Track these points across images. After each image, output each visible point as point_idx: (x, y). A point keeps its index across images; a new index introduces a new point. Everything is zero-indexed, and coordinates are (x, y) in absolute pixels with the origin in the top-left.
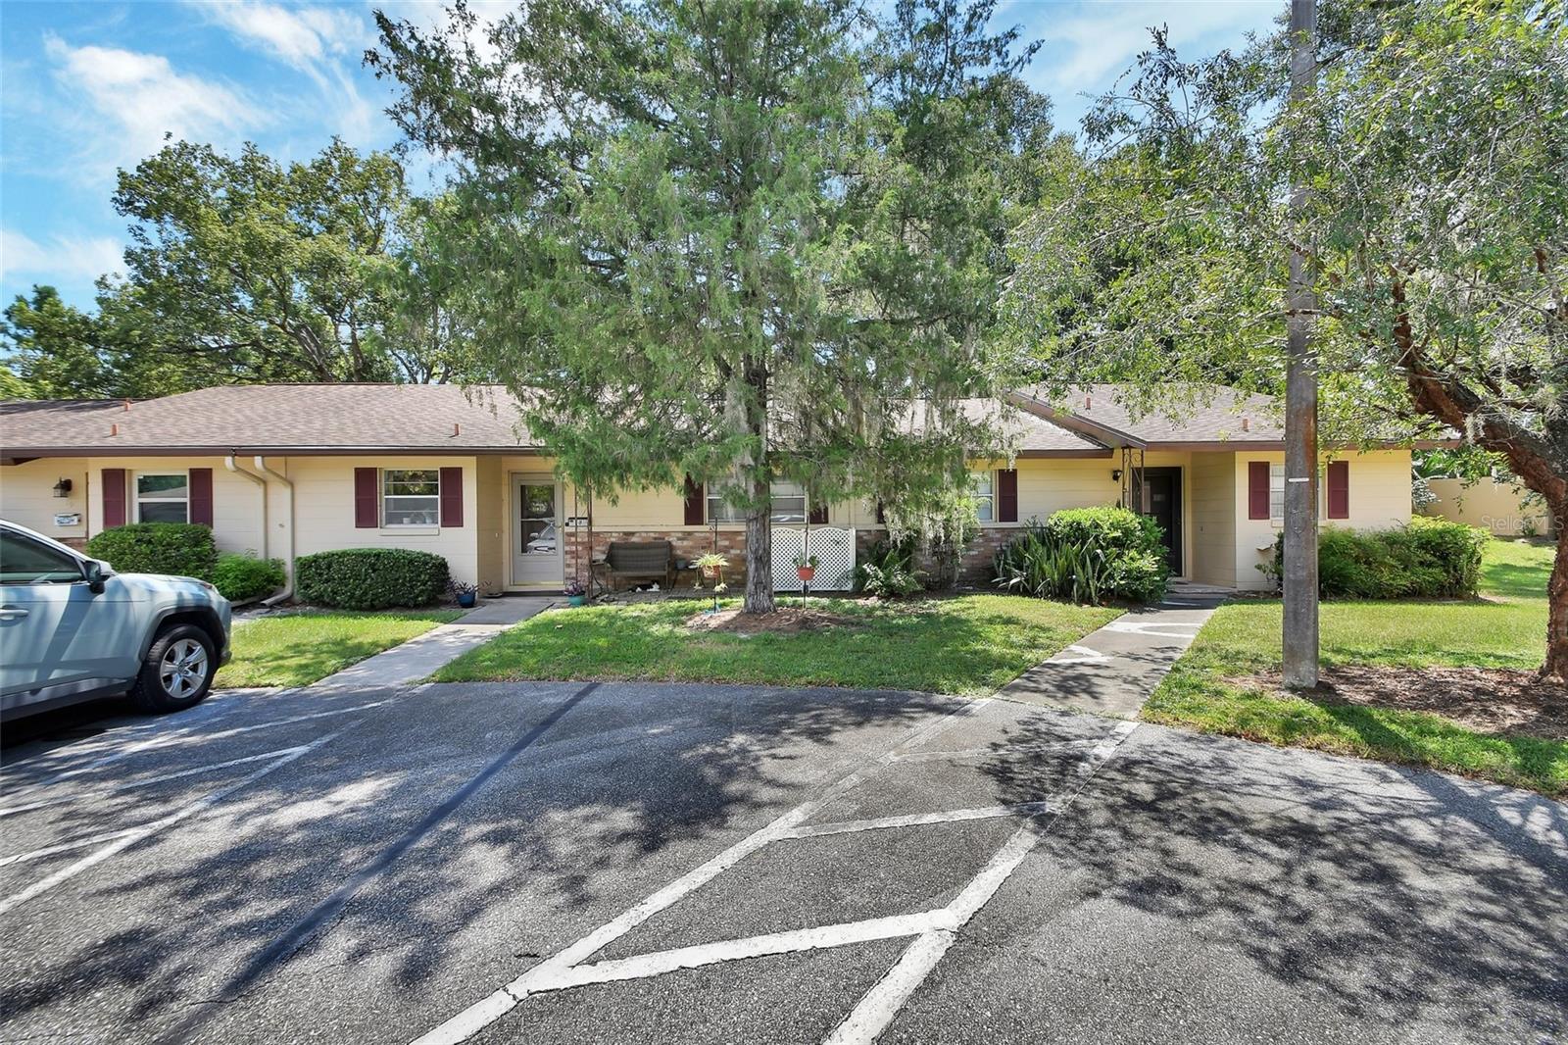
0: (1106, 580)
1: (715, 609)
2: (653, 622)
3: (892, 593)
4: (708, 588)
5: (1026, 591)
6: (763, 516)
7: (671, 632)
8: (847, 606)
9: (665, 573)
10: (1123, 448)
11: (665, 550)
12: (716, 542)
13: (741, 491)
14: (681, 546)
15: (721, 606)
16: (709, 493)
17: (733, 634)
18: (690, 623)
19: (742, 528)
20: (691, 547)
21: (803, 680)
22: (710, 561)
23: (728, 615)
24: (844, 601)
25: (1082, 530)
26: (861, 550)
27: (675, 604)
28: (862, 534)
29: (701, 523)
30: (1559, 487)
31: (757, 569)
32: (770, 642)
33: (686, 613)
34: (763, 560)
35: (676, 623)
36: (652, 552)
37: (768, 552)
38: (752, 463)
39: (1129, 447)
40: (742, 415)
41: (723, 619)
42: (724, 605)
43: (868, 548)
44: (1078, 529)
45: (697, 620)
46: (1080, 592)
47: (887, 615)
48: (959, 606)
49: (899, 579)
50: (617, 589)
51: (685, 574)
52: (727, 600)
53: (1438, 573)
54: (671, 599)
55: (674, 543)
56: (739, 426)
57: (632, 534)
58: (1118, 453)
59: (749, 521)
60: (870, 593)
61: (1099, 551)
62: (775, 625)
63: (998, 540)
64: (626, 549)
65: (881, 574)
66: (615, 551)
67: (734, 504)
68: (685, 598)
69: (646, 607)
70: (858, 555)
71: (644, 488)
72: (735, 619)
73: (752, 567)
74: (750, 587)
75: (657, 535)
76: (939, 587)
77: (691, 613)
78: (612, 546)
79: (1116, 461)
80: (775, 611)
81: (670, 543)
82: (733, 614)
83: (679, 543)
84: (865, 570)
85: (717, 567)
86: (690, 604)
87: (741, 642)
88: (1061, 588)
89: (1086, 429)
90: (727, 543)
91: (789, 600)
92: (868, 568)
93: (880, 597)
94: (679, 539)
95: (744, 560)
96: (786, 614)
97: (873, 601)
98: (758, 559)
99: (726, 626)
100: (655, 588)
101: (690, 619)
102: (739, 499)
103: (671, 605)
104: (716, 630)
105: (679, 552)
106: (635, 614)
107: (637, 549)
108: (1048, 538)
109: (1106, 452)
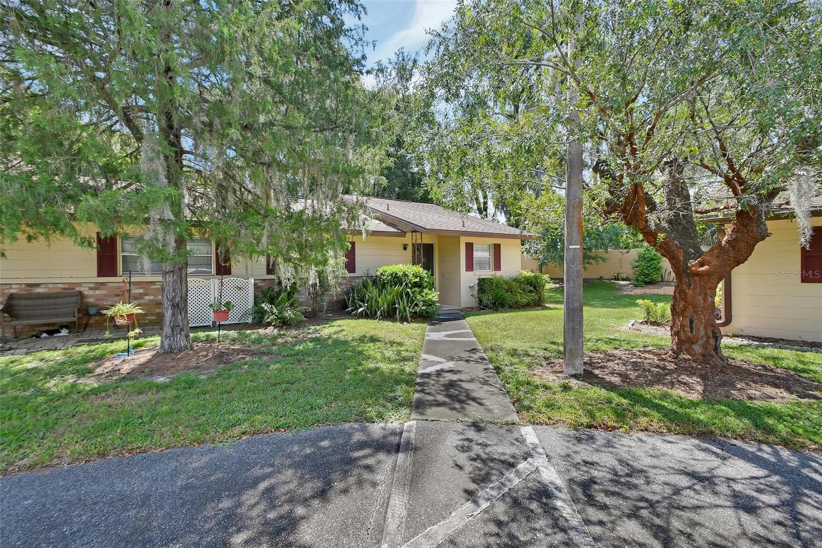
0: (414, 307)
1: (128, 351)
2: (51, 374)
3: (284, 323)
4: (120, 332)
5: (369, 315)
6: (180, 269)
7: (74, 386)
8: (253, 337)
9: (75, 319)
10: (412, 232)
11: (74, 299)
12: (129, 291)
13: (160, 245)
14: (92, 296)
15: (136, 347)
16: (123, 251)
17: (148, 379)
18: (99, 371)
19: (159, 278)
20: (104, 295)
21: (237, 430)
22: (123, 309)
23: (143, 357)
24: (248, 332)
25: (398, 277)
26: (257, 293)
27: (84, 349)
28: (257, 282)
29: (114, 274)
30: (679, 254)
31: (173, 315)
32: (190, 384)
33: (95, 359)
34: (180, 306)
35: (81, 374)
36: (60, 301)
37: (185, 300)
38: (173, 218)
39: (415, 231)
40: (160, 169)
41: (138, 362)
42: (138, 345)
43: (262, 292)
44: (395, 277)
45: (108, 365)
46: (401, 315)
47: (287, 342)
48: (332, 330)
49: (289, 313)
50: (17, 336)
51: (97, 318)
52: (141, 340)
53: (534, 296)
54: (80, 343)
55: (86, 293)
56: (157, 179)
57: (37, 285)
58: (409, 235)
59: (165, 274)
60: (269, 324)
61: (409, 290)
62: (193, 363)
63: (345, 284)
64: (29, 299)
65: (275, 310)
66: (16, 302)
67: (151, 257)
68: (97, 341)
69: (47, 354)
70: (256, 297)
71: (30, 238)
72: (150, 361)
73: (168, 314)
74: (167, 330)
75: (66, 286)
76: (314, 317)
77: (100, 358)
78: (12, 297)
79: (408, 239)
80: (192, 348)
81: (80, 292)
82: (148, 355)
83: (91, 292)
84: (263, 308)
85: (130, 316)
86: (100, 347)
87: (160, 388)
88: (388, 312)
89: (389, 221)
90: (141, 291)
91: (201, 334)
92: (265, 306)
93: (275, 326)
94: (91, 289)
95: (159, 304)
96: (202, 349)
97: (270, 331)
98: (175, 306)
99: (141, 370)
100: (64, 332)
101: (99, 366)
102: (156, 253)
103: (80, 349)
104: (131, 375)
105: (91, 300)
106: (30, 366)
107: (43, 298)
108: (379, 283)
109: (403, 234)
